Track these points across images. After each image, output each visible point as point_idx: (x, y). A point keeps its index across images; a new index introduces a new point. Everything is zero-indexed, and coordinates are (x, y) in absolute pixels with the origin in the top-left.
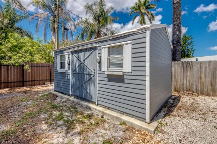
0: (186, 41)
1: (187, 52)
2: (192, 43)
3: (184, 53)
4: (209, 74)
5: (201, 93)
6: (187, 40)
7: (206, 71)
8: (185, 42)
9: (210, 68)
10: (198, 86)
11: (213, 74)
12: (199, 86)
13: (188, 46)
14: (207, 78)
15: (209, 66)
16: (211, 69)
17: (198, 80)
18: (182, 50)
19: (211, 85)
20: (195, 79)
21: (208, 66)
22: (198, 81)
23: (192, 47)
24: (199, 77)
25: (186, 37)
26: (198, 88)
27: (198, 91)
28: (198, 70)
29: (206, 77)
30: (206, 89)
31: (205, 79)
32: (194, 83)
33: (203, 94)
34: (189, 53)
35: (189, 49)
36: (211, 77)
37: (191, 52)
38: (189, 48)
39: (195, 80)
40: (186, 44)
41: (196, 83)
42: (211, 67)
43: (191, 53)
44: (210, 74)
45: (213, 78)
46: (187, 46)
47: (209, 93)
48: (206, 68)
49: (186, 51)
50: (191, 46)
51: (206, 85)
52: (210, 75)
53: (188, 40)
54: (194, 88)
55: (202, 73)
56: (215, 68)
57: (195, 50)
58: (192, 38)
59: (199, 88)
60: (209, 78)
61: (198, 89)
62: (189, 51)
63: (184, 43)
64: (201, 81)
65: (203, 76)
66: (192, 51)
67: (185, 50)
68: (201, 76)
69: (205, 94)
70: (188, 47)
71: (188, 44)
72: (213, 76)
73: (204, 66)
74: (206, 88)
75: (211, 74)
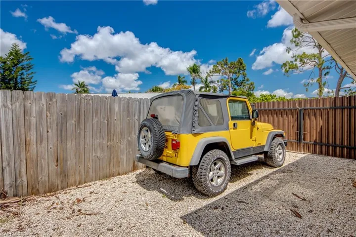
0: (19, 62)
1: (21, 84)
2: (29, 67)
3: (16, 85)
4: (50, 131)
5: (30, 191)
6: (21, 60)
7: (41, 124)
8: (15, 61)
9: (52, 115)
10: (20, 172)
11: (61, 131)
12: (24, 170)
13: (24, 71)
14: (45, 142)
15: (48, 109)
16: (55, 118)
17: (20, 152)
18: (10, 77)
19: (57, 161)
20: (8, 150)
21: (45, 106)
22: (20, 155)
23: (30, 76)
24: (20, 144)
25: (17, 51)
26: (21, 177)
27: (20, 188)
28: (18, 121)
29: (41, 142)
30: (43, 177)
31: (39, 145)
32: (5, 164)
33: (37, 193)
34: (24, 86)
35: (23, 79)
36: (55, 139)
37: (28, 85)
38: (25, 76)
39: (10, 155)
40: (19, 66)
41: (12, 164)
42: (54, 110)
43: (29, 87)
44: (52, 130)
45: (61, 141)
46: (20, 72)
47: (53, 184)
48: (40, 113)
49: (19, 80)
50: (28, 72)
51: (44, 163)
52: (52, 134)
53: (23, 60)
54: (7, 181)
55: (30, 129)
56: (63, 114)
57: (36, 81)
58: (31, 59)
59: (24, 178)
60: (50, 142)
61: (22, 181)
62: (26, 81)
63: (14, 63)
64: (29, 155)
65: (33, 137)
66: (31, 83)
67: (16, 79)
68: (28, 139)
69: (41, 190)
70: (22, 74)
71: (23, 69)
72: (61, 136)
73: (34, 109)
74: (45, 172)
75: (54, 131)
